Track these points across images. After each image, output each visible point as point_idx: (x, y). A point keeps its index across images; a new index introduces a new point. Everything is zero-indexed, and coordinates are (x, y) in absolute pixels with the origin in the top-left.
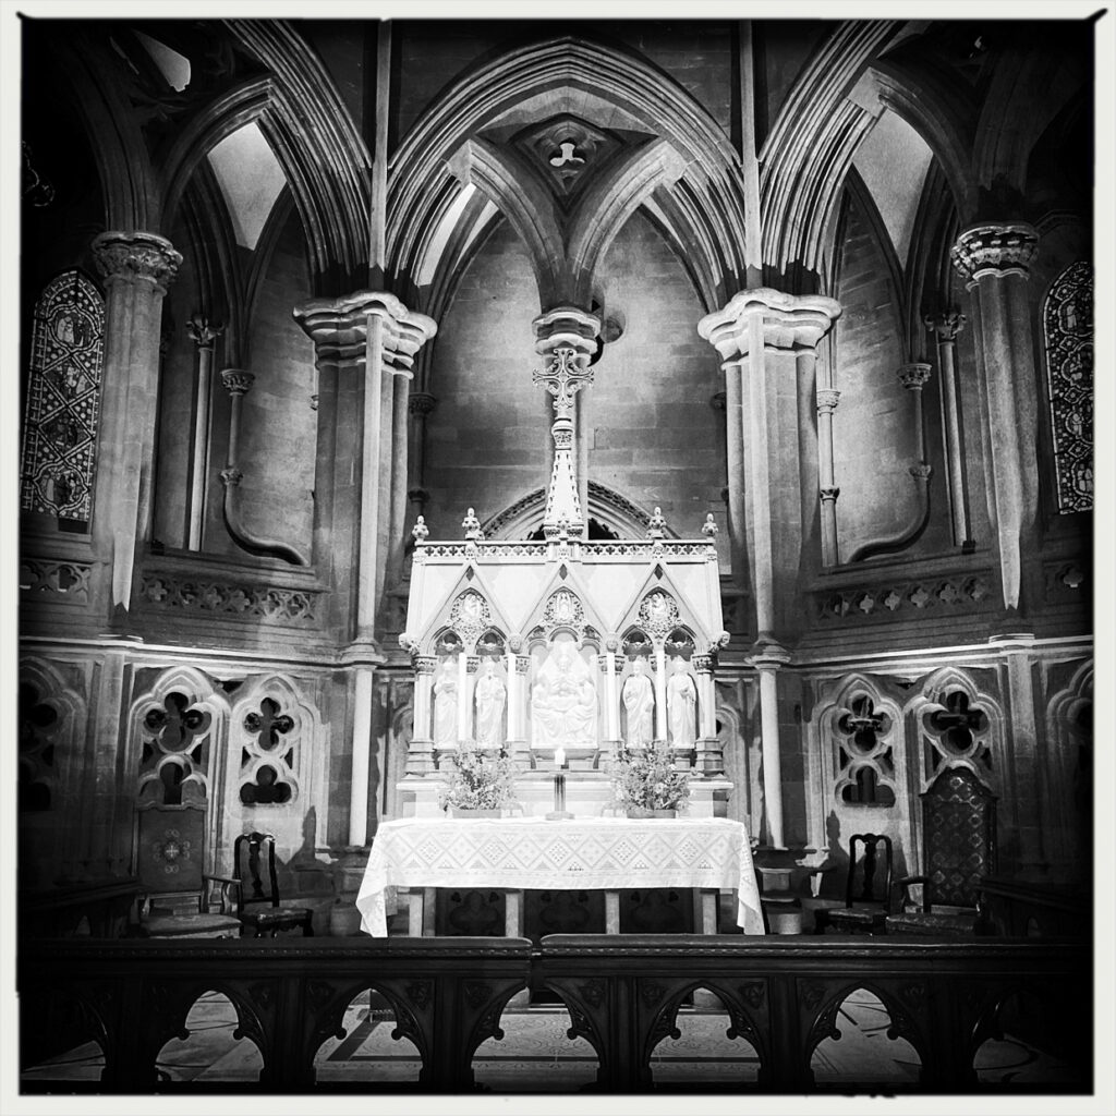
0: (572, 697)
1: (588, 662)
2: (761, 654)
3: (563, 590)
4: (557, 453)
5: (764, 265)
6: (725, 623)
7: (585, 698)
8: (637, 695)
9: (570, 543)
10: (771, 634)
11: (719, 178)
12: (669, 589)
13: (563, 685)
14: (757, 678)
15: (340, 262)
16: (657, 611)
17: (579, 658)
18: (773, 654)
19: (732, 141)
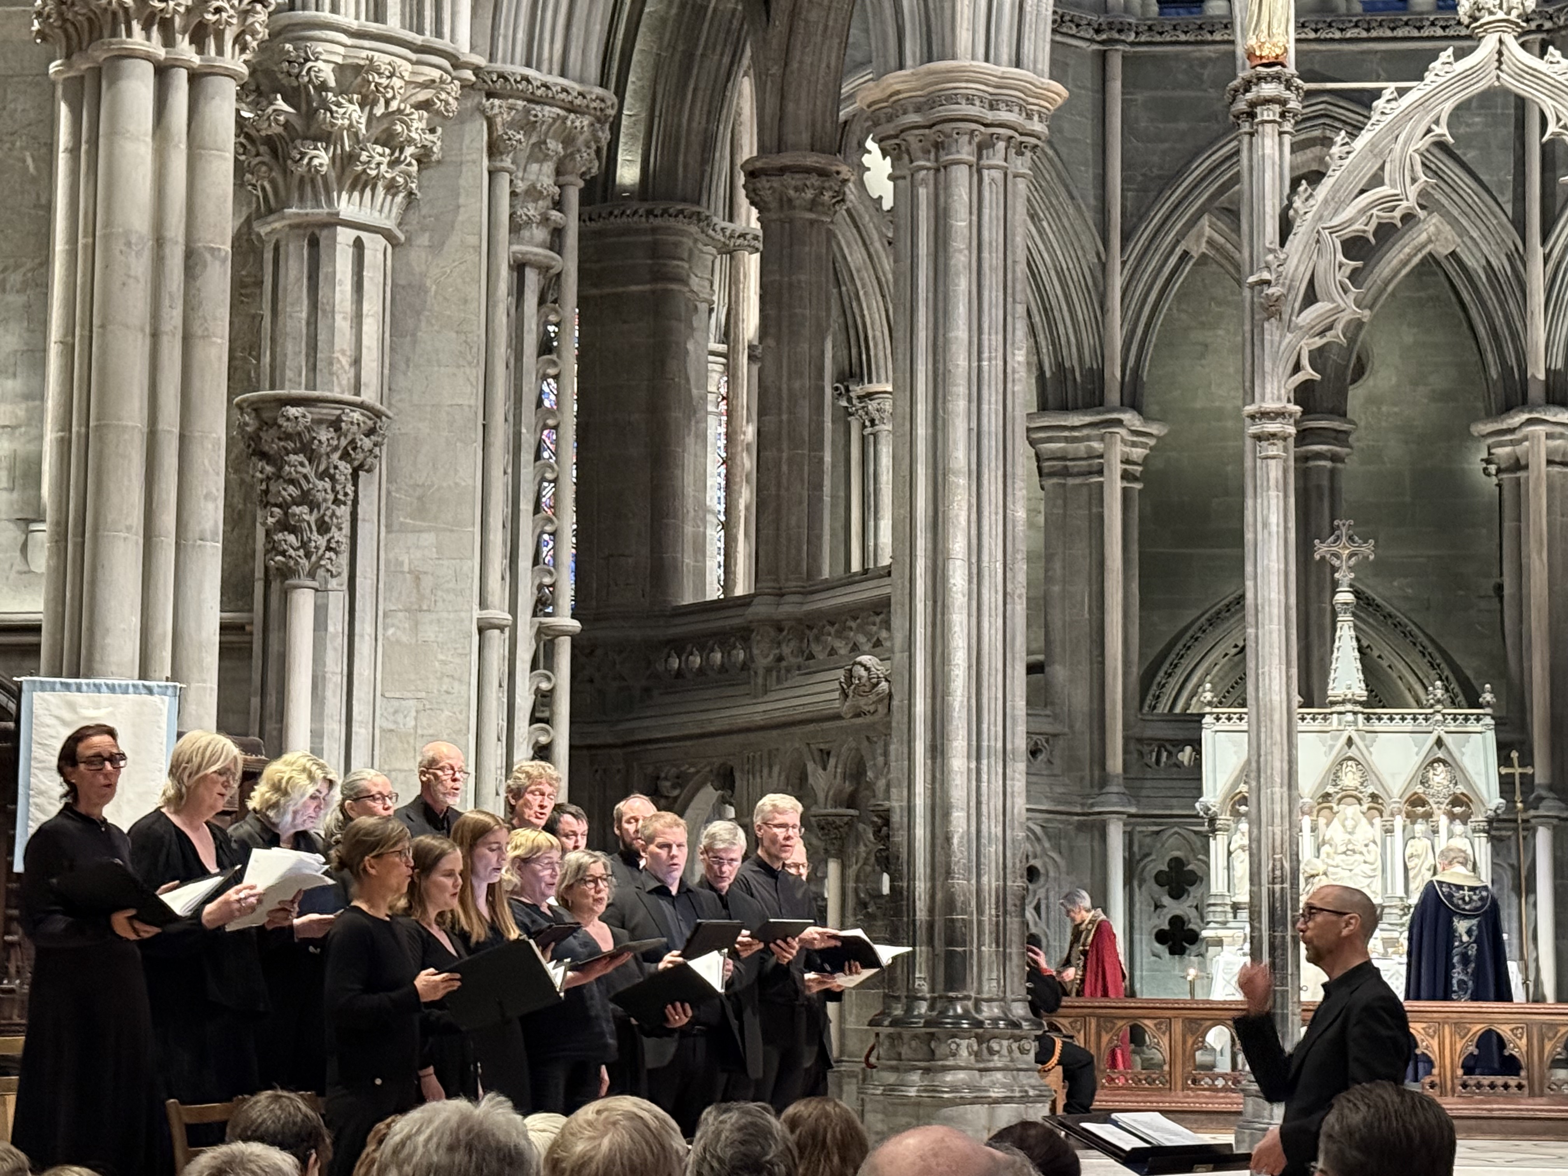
0: (1357, 857)
1: (1372, 824)
2: (1536, 808)
3: (1350, 759)
4: (1339, 625)
5: (1548, 371)
6: (1501, 792)
7: (1370, 858)
8: (1418, 856)
9: (1355, 713)
10: (1550, 788)
11: (1500, 262)
12: (1449, 760)
13: (1350, 847)
14: (1534, 831)
15: (1067, 364)
16: (1437, 779)
17: (1364, 821)
18: (1549, 808)
19: (1513, 222)
